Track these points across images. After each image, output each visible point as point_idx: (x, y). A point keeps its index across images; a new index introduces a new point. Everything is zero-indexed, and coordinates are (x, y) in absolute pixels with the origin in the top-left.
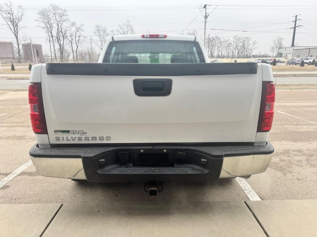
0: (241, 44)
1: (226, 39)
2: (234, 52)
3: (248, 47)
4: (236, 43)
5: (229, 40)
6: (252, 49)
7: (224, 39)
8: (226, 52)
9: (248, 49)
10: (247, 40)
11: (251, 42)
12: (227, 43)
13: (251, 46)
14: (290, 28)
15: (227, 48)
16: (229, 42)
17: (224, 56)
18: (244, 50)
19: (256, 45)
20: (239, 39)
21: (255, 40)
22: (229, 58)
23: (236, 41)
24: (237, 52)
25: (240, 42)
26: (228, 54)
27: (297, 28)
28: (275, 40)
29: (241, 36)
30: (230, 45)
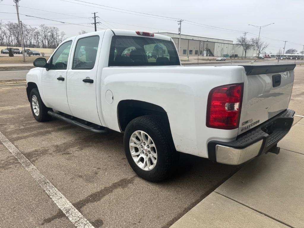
0: (49, 34)
1: (33, 27)
2: (44, 42)
3: (57, 38)
4: (45, 32)
5: (36, 28)
6: (61, 39)
7: (31, 27)
8: (35, 41)
9: (58, 40)
10: (55, 30)
11: (59, 33)
12: (34, 31)
13: (60, 37)
14: (92, 24)
15: (36, 37)
16: (36, 30)
17: (35, 45)
18: (54, 40)
19: (65, 36)
20: (47, 29)
21: (63, 32)
22: (39, 48)
23: (44, 31)
24: (47, 41)
25: (48, 31)
26: (38, 43)
27: (97, 24)
28: (80, 33)
29: (48, 26)
30: (39, 34)
